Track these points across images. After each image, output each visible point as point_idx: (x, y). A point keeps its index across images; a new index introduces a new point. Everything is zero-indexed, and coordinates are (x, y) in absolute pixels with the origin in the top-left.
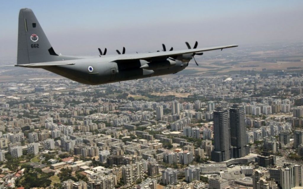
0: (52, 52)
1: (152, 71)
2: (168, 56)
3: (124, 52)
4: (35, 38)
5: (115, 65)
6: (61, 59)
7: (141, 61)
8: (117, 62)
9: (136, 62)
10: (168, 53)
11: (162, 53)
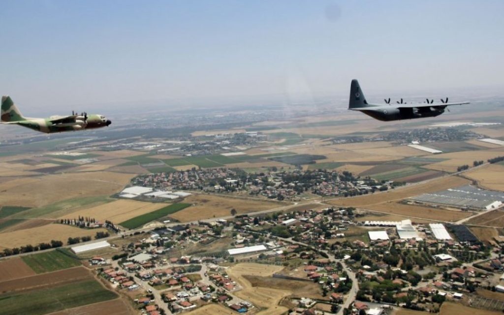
0: (365, 102)
1: (420, 115)
2: (429, 107)
3: (402, 103)
4: (358, 95)
5: (398, 110)
6: (370, 106)
7: (414, 109)
8: (400, 109)
9: (411, 109)
10: (430, 105)
11: (426, 105)
